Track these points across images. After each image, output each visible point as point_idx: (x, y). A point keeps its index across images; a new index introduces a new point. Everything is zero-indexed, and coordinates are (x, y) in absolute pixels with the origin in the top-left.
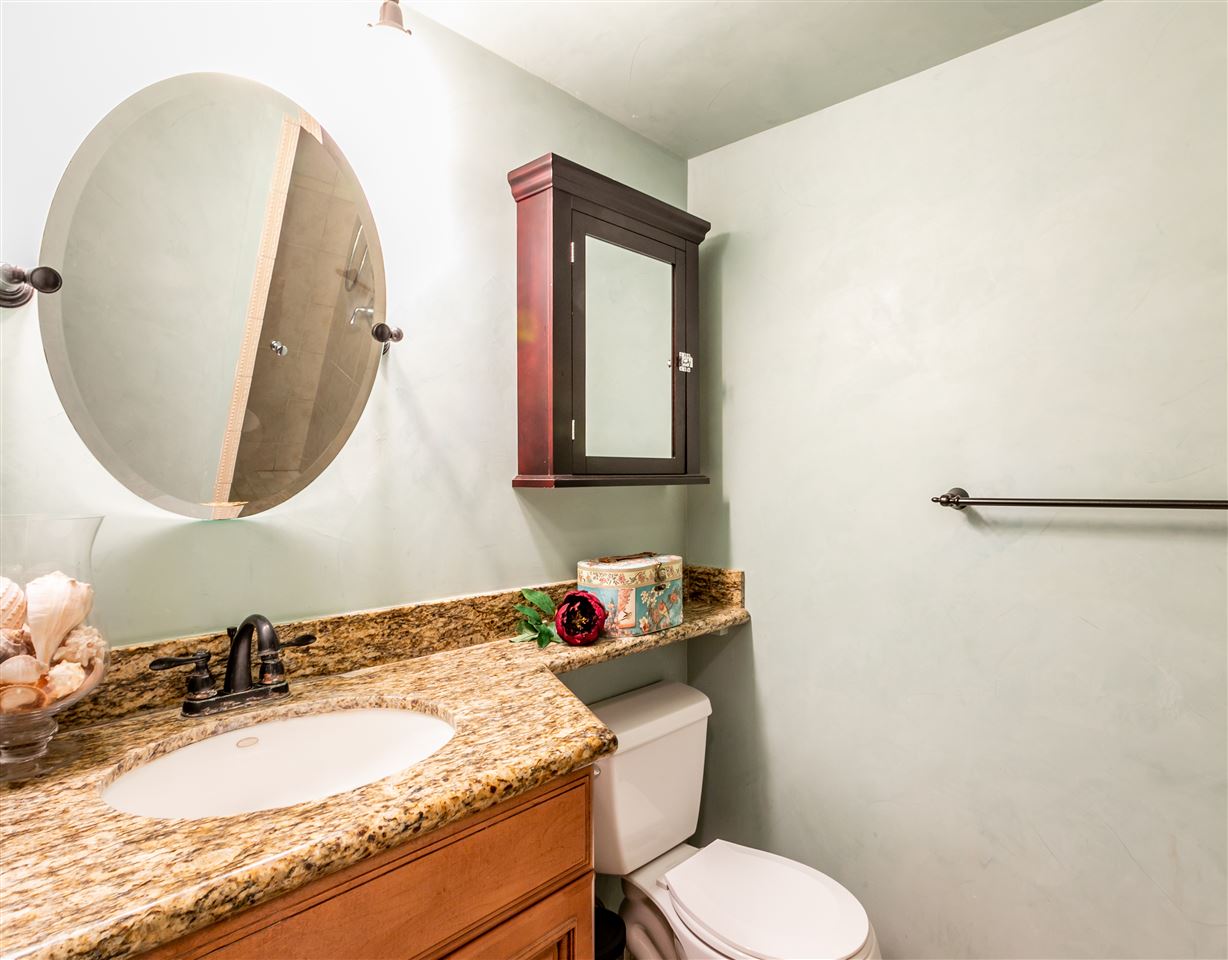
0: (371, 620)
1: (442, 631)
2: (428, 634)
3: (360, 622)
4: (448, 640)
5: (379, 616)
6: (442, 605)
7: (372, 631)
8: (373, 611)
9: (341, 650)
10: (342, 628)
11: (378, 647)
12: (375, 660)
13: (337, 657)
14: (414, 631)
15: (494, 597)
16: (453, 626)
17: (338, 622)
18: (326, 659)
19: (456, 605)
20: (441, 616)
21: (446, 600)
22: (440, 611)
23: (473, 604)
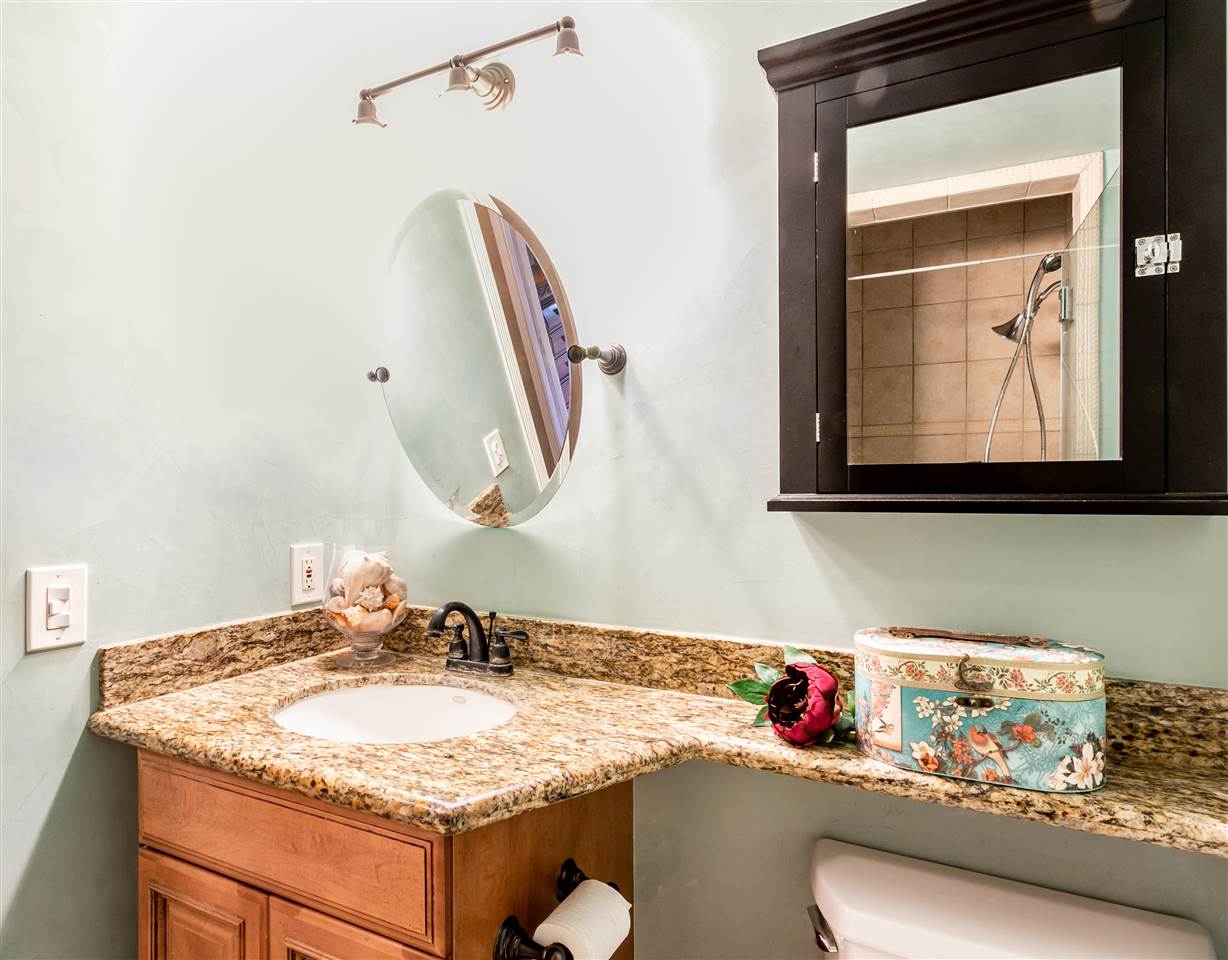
0: (599, 635)
1: (676, 668)
2: (660, 666)
3: (589, 632)
4: (683, 679)
5: (607, 632)
6: (675, 639)
7: (601, 646)
8: (601, 627)
9: (572, 656)
10: (574, 635)
11: (606, 663)
12: (603, 674)
13: (570, 660)
14: (643, 658)
15: (748, 647)
16: (689, 666)
17: (570, 629)
18: (560, 660)
19: (693, 643)
20: (675, 650)
21: (682, 635)
22: (674, 644)
23: (716, 647)
